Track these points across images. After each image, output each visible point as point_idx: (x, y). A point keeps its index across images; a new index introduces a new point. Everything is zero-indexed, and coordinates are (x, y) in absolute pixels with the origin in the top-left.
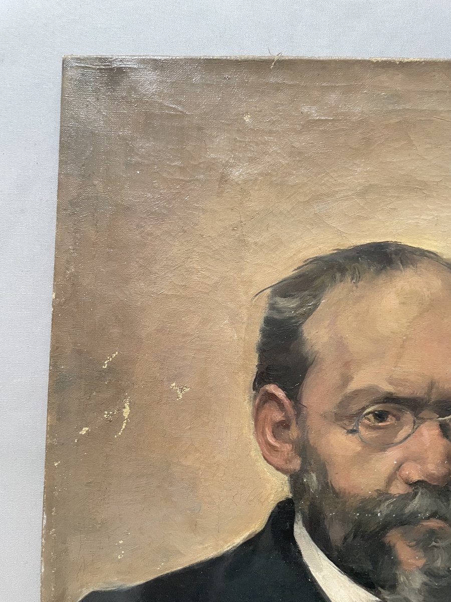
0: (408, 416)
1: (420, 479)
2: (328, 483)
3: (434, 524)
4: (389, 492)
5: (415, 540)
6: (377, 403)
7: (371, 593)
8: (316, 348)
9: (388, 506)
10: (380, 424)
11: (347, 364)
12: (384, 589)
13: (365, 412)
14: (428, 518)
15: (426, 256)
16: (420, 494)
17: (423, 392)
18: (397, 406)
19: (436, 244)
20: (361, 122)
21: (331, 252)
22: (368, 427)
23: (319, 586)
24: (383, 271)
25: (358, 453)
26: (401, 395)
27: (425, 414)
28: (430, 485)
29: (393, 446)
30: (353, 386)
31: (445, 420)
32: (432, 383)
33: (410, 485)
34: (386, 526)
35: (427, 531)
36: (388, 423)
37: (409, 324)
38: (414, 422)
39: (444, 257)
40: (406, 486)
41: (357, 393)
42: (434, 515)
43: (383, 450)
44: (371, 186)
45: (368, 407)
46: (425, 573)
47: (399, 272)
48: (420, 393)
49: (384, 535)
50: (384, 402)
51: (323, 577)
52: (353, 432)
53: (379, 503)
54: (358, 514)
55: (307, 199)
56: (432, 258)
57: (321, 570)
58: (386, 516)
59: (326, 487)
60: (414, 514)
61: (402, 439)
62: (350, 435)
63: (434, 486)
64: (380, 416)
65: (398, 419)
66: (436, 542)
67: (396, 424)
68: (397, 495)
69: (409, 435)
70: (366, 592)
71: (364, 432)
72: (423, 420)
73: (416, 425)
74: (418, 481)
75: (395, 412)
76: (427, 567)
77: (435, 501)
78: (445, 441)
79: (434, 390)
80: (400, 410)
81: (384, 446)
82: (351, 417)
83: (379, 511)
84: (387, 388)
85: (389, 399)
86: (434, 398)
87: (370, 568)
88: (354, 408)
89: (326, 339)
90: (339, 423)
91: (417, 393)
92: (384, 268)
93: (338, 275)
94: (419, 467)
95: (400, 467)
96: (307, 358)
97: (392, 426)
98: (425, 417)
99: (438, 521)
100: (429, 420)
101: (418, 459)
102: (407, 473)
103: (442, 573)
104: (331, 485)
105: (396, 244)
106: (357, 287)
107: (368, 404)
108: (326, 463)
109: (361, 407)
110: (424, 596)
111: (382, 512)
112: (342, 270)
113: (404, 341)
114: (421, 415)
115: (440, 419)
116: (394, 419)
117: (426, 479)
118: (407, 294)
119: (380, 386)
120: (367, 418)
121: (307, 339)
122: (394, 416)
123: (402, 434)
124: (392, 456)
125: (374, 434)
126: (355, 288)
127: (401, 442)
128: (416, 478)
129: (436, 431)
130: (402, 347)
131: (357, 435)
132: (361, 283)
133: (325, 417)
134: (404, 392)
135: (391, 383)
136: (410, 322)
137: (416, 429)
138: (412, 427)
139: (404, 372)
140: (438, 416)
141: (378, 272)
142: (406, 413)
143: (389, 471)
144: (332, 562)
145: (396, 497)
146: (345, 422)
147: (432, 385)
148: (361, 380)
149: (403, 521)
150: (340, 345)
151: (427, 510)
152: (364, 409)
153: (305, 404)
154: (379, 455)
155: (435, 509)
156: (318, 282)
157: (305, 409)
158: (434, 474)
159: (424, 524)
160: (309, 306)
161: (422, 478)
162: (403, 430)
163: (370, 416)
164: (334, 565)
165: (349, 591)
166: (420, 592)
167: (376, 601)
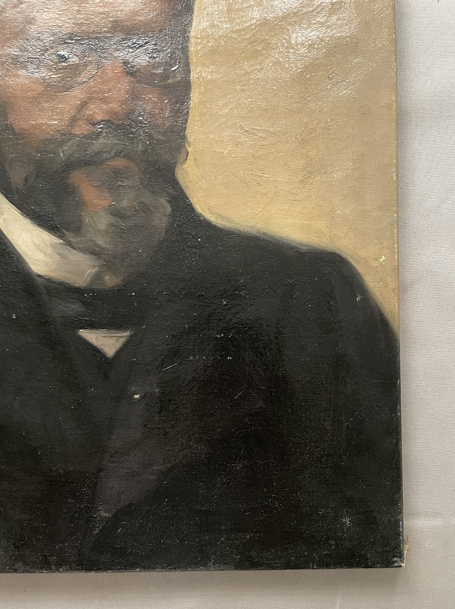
1: (104, 118)
2: (8, 124)
4: (73, 133)
5: (100, 181)
7: (55, 236)
9: (71, 147)
10: (63, 64)
13: (48, 54)
14: (114, 157)
16: (104, 133)
17: (108, 30)
25: (40, 94)
28: (114, 124)
29: (77, 86)
30: (36, 28)
32: (116, 20)
33: (95, 125)
35: (112, 171)
36: (72, 64)
38: (99, 62)
40: (90, 126)
43: (67, 90)
45: (51, 48)
46: (111, 214)
48: (104, 32)
49: (68, 176)
51: (4, 221)
57: (2, 214)
58: (69, 156)
59: (7, 128)
61: (85, 79)
63: (118, 125)
64: (64, 57)
65: (82, 59)
67: (80, 64)
68: (81, 135)
69: (94, 75)
70: (50, 235)
71: (46, 73)
73: (100, 64)
74: (102, 121)
76: (113, 207)
77: (120, 141)
78: (129, 79)
79: (118, 28)
81: (67, 87)
83: (61, 151)
84: (71, 28)
85: (73, 39)
86: (118, 36)
88: (37, 49)
90: (20, 65)
91: (101, 32)
94: (104, 106)
95: (83, 107)
97: (77, 66)
99: (123, 159)
101: (102, 98)
102: (91, 112)
103: (128, 213)
104: (11, 126)
107: (51, 45)
108: (6, 105)
109: (44, 48)
110: (111, 237)
111: (64, 152)
116: (78, 59)
117: (111, 119)
119: (64, 27)
120: (50, 59)
122: (78, 56)
123: (86, 74)
124: (76, 97)
125: (57, 75)
127: (85, 82)
128: (100, 117)
129: (120, 69)
134: (88, 31)
137: (101, 68)
138: (97, 66)
143: (72, 111)
144: (13, 205)
145: (79, 137)
146: (26, 64)
147: (115, 23)
148: (45, 22)
151: (111, 150)
154: (62, 96)
155: (120, 148)
158: (118, 112)
159: (109, 163)
161: (107, 117)
162: (87, 70)
163: (53, 57)
164: (15, 208)
165: (32, 234)
166: (107, 232)
167: (61, 243)
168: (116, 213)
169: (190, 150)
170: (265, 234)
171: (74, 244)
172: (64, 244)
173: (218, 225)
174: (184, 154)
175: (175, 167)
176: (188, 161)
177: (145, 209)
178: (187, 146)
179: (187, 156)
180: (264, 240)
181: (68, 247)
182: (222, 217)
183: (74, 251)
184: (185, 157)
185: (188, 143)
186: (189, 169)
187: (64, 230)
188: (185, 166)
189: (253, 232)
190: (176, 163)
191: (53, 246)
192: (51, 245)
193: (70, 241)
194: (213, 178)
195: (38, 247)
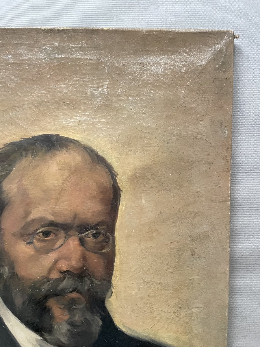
0: (62, 234)
1: (67, 269)
2: (14, 272)
3: (74, 295)
4: (50, 277)
5: (63, 305)
6: (45, 226)
7: (38, 335)
8: (10, 195)
9: (48, 285)
10: (46, 239)
11: (28, 205)
12: (46, 333)
13: (38, 232)
14: (71, 292)
15: (73, 142)
16: (67, 278)
17: (71, 220)
18: (56, 228)
19: (78, 136)
20: (37, 64)
21: (19, 140)
22: (39, 240)
23: (9, 330)
24: (50, 151)
25: (33, 256)
26: (58, 222)
27: (71, 232)
28: (72, 273)
29: (53, 251)
30: (32, 217)
31: (82, 236)
32: (75, 214)
33: (61, 273)
34: (47, 297)
35: (70, 299)
36: (51, 238)
37: (63, 181)
38: (65, 237)
39: (83, 143)
40: (59, 273)
41: (33, 221)
42: (75, 290)
43: (47, 253)
44: (42, 102)
45: (39, 229)
46: (69, 324)
47: (58, 152)
48: (69, 221)
49: (46, 302)
50: (48, 226)
51: (11, 325)
52: (30, 243)
53: (43, 284)
54: (31, 290)
55: (5, 109)
56: (76, 144)
57: (10, 322)
58: (48, 290)
59: (14, 275)
60: (63, 290)
61: (58, 247)
62: (28, 245)
63: (75, 274)
64: (46, 234)
65: (56, 235)
66: (75, 306)
67: (55, 238)
68: (54, 279)
69: (62, 245)
70: (35, 334)
71: (36, 243)
72: (70, 236)
73: (66, 239)
74: (66, 271)
75: (54, 232)
76: (70, 320)
77: (75, 282)
78: (82, 248)
79: (76, 219)
80: (57, 230)
81: (47, 251)
82: (29, 235)
83: (43, 288)
84: (50, 218)
85: (52, 224)
86: (77, 223)
87: (38, 320)
88: (32, 229)
89: (16, 190)
90: (22, 238)
91: (67, 221)
92: (50, 149)
93: (24, 153)
94: (67, 263)
95: (56, 263)
96: (4, 201)
97: (53, 239)
98: (71, 234)
99: (76, 293)
100: (73, 236)
101: (67, 258)
102: (60, 266)
103: (78, 324)
104: (16, 273)
105: (57, 136)
106: (35, 160)
107: (39, 227)
108: (14, 261)
109: (36, 229)
110: (68, 337)
111: (45, 288)
112: (26, 150)
113: (61, 191)
114: (69, 233)
115: (79, 235)
116: (54, 235)
117: (70, 270)
118: (62, 164)
119: (47, 217)
120: (38, 235)
121: (5, 190)
122: (54, 234)
123: (58, 244)
124: (52, 257)
125: (42, 244)
126: (33, 161)
127: (57, 249)
128: (65, 269)
129: (77, 242)
130: (59, 194)
131: (32, 245)
132: (37, 158)
133: (14, 235)
134: (60, 220)
135: (52, 215)
136: (64, 180)
137: (66, 241)
138: (64, 240)
139: (60, 209)
140: (78, 233)
141: (47, 151)
142: (61, 232)
143: (50, 265)
144: (16, 317)
145: (53, 280)
146: (25, 237)
147: (75, 216)
148: (36, 213)
149: (57, 294)
150: (24, 193)
151: (70, 287)
152: (37, 230)
153: (3, 228)
154: (44, 256)
155: (75, 286)
156: (12, 157)
157: (3, 230)
158: (75, 267)
159: (69, 295)
160: (6, 171)
161: (69, 269)
162: (59, 242)
163: (41, 233)
164: (17, 319)
165: (26, 333)
166: (66, 335)
167: (41, 339)
168: (71, 324)
169: (114, 291)
170: (154, 341)
171: (48, 340)
172: (43, 340)
173: (128, 334)
174: (110, 293)
175: (105, 300)
176: (112, 297)
177: (87, 322)
178: (112, 288)
179: (112, 294)
180: (153, 344)
181: (45, 341)
182: (130, 329)
183: (48, 344)
184: (111, 294)
185: (112, 287)
186: (112, 301)
187: (43, 332)
188: (110, 299)
189: (147, 339)
190: (105, 297)
191: (37, 340)
192: (36, 340)
193: (46, 338)
194: (126, 307)
195: (29, 341)
